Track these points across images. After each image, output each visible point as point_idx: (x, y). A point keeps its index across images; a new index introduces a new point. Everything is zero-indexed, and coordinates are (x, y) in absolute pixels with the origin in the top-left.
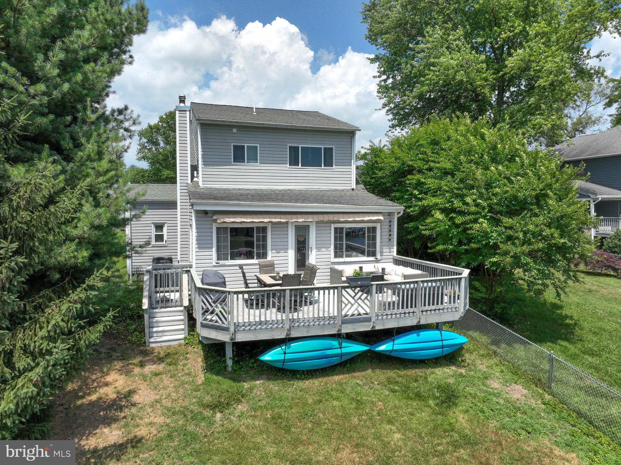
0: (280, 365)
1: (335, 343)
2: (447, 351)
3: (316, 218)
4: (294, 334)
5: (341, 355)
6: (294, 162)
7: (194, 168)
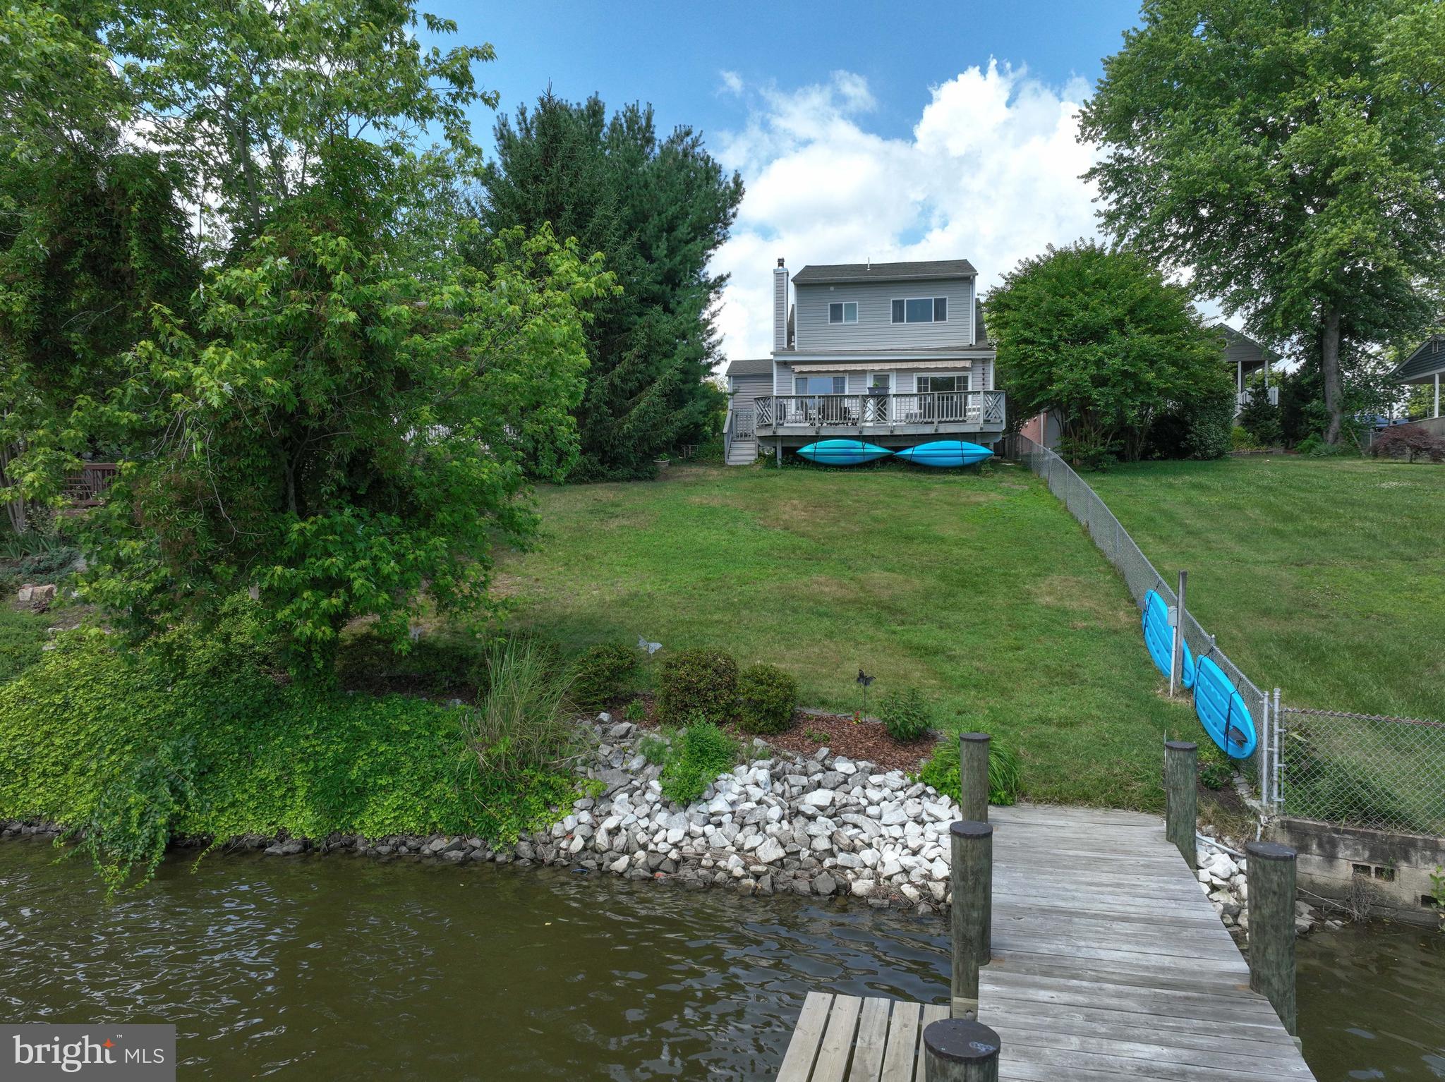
0: (811, 457)
1: (859, 444)
2: (968, 460)
3: (893, 366)
4: (823, 433)
5: (864, 454)
6: (898, 318)
7: (791, 333)
